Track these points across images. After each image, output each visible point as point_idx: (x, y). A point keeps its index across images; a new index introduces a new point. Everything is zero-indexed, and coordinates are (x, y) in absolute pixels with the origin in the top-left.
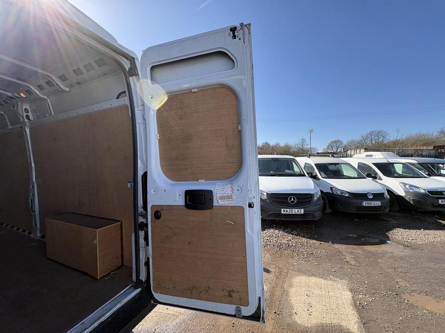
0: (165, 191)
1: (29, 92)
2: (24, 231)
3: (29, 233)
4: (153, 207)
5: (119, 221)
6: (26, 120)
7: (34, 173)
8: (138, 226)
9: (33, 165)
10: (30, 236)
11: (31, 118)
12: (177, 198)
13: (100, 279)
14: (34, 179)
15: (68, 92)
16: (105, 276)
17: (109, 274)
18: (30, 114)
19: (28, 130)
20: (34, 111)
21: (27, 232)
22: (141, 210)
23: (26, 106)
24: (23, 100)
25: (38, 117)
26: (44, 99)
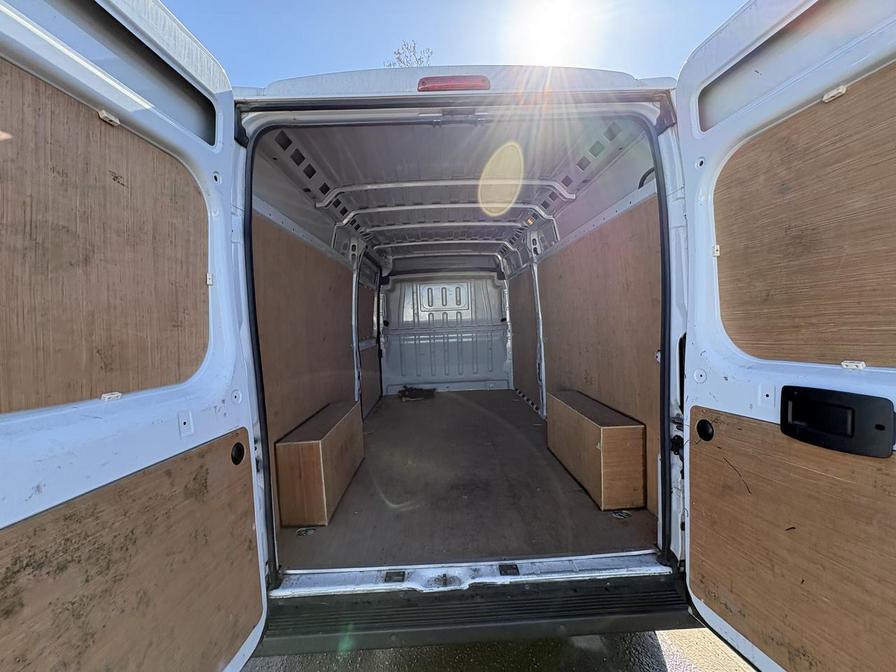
0: (726, 378)
1: (536, 216)
2: (532, 404)
3: (537, 409)
4: (695, 410)
5: (642, 423)
6: (534, 255)
8: (667, 441)
10: (538, 413)
11: (539, 252)
12: (759, 403)
13: (605, 510)
14: (541, 336)
15: (574, 200)
16: (613, 511)
17: (619, 510)
18: (538, 246)
19: (535, 268)
20: (542, 240)
21: (535, 406)
22: (675, 411)
23: (534, 236)
24: (531, 228)
25: (546, 248)
26: (549, 221)
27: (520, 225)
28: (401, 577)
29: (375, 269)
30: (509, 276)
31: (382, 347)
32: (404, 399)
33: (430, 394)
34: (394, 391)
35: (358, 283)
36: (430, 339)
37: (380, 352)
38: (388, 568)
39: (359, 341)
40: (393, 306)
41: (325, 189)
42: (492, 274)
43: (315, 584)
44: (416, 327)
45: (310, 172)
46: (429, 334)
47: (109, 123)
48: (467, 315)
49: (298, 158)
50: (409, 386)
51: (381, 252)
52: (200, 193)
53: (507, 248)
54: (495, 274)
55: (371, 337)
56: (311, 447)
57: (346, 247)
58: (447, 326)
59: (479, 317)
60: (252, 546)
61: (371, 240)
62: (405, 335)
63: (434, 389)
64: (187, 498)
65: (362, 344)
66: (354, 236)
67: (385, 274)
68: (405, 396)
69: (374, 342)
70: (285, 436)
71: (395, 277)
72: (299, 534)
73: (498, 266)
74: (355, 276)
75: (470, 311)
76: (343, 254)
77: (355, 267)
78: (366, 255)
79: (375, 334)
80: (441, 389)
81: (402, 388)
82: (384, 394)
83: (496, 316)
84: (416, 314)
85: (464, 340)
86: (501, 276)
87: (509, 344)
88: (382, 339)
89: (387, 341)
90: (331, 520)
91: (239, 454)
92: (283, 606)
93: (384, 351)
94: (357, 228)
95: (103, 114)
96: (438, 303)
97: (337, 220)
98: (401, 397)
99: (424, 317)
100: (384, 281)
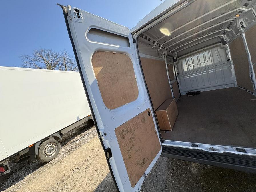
2: (249, 91)
6: (242, 29)
7: (251, 59)
9: (249, 54)
10: (253, 95)
11: (245, 26)
14: (251, 63)
18: (244, 24)
19: (244, 35)
20: (246, 21)
21: (251, 92)
23: (242, 20)
24: (239, 18)
25: (249, 23)
26: (250, 11)
27: (232, 19)
28: (197, 146)
29: (171, 58)
30: (229, 42)
31: (178, 81)
32: (188, 96)
33: (198, 93)
34: (184, 94)
35: (167, 64)
36: (195, 75)
37: (178, 83)
38: (192, 143)
39: (171, 81)
40: (180, 68)
41: (154, 42)
42: (220, 44)
43: (172, 144)
44: (189, 72)
45: (149, 40)
46: (194, 73)
47: (114, 54)
48: (210, 63)
49: (146, 38)
50: (189, 92)
51: (172, 52)
52: (130, 59)
53: (226, 31)
54: (221, 44)
55: (174, 79)
56: (164, 111)
57: (162, 55)
58: (201, 69)
59: (216, 62)
60: (156, 134)
61: (169, 50)
62: (185, 76)
63: (199, 91)
64: (142, 122)
65: (172, 82)
66: (164, 51)
67: (175, 58)
68: (189, 95)
69: (175, 80)
70: (157, 109)
71: (178, 58)
72: (165, 132)
73: (222, 39)
74: (166, 63)
75: (211, 61)
76: (161, 58)
77: (166, 60)
78: (168, 55)
79: (175, 78)
80: (202, 91)
81: (187, 92)
82: (181, 95)
83: (224, 60)
84: (188, 68)
85: (209, 72)
86: (224, 43)
87: (233, 69)
88: (178, 79)
89: (180, 79)
90: (173, 130)
91: (149, 114)
92: (165, 147)
93: (179, 82)
94: (164, 49)
95: (114, 52)
96: (196, 62)
97: (158, 49)
98: (187, 95)
99: (191, 68)
100: (175, 61)
